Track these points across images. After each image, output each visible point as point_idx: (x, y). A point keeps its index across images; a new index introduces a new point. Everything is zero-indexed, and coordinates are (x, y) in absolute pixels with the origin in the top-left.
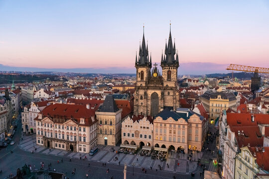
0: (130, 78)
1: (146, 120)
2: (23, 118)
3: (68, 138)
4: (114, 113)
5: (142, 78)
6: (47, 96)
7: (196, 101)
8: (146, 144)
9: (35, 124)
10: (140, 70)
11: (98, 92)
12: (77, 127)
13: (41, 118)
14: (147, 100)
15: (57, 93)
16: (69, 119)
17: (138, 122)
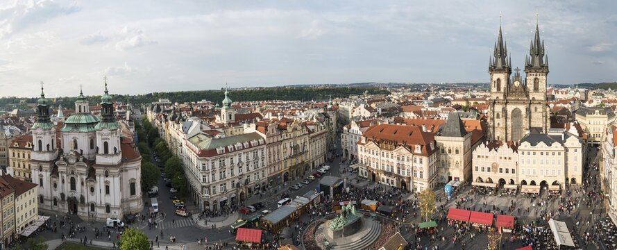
0: (474, 89)
1: (507, 147)
2: (342, 140)
3: (399, 171)
4: (461, 139)
5: (499, 89)
6: (368, 114)
7: (568, 118)
8: (508, 181)
9: (356, 150)
10: (496, 76)
11: (434, 109)
12: (411, 157)
13: (364, 142)
14: (506, 118)
15: (380, 110)
16: (400, 145)
17: (496, 150)
